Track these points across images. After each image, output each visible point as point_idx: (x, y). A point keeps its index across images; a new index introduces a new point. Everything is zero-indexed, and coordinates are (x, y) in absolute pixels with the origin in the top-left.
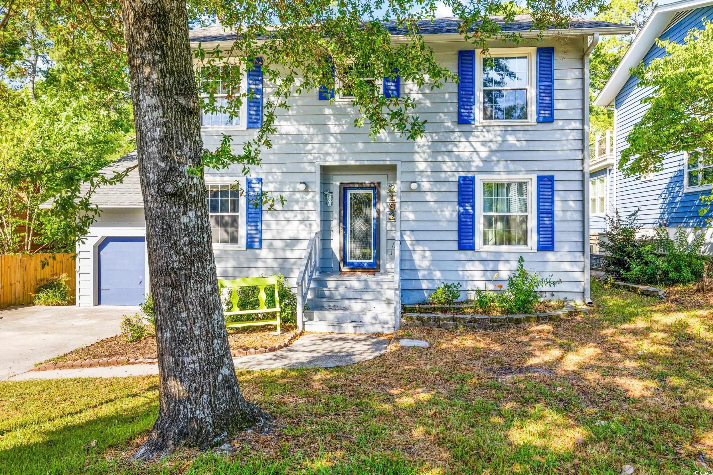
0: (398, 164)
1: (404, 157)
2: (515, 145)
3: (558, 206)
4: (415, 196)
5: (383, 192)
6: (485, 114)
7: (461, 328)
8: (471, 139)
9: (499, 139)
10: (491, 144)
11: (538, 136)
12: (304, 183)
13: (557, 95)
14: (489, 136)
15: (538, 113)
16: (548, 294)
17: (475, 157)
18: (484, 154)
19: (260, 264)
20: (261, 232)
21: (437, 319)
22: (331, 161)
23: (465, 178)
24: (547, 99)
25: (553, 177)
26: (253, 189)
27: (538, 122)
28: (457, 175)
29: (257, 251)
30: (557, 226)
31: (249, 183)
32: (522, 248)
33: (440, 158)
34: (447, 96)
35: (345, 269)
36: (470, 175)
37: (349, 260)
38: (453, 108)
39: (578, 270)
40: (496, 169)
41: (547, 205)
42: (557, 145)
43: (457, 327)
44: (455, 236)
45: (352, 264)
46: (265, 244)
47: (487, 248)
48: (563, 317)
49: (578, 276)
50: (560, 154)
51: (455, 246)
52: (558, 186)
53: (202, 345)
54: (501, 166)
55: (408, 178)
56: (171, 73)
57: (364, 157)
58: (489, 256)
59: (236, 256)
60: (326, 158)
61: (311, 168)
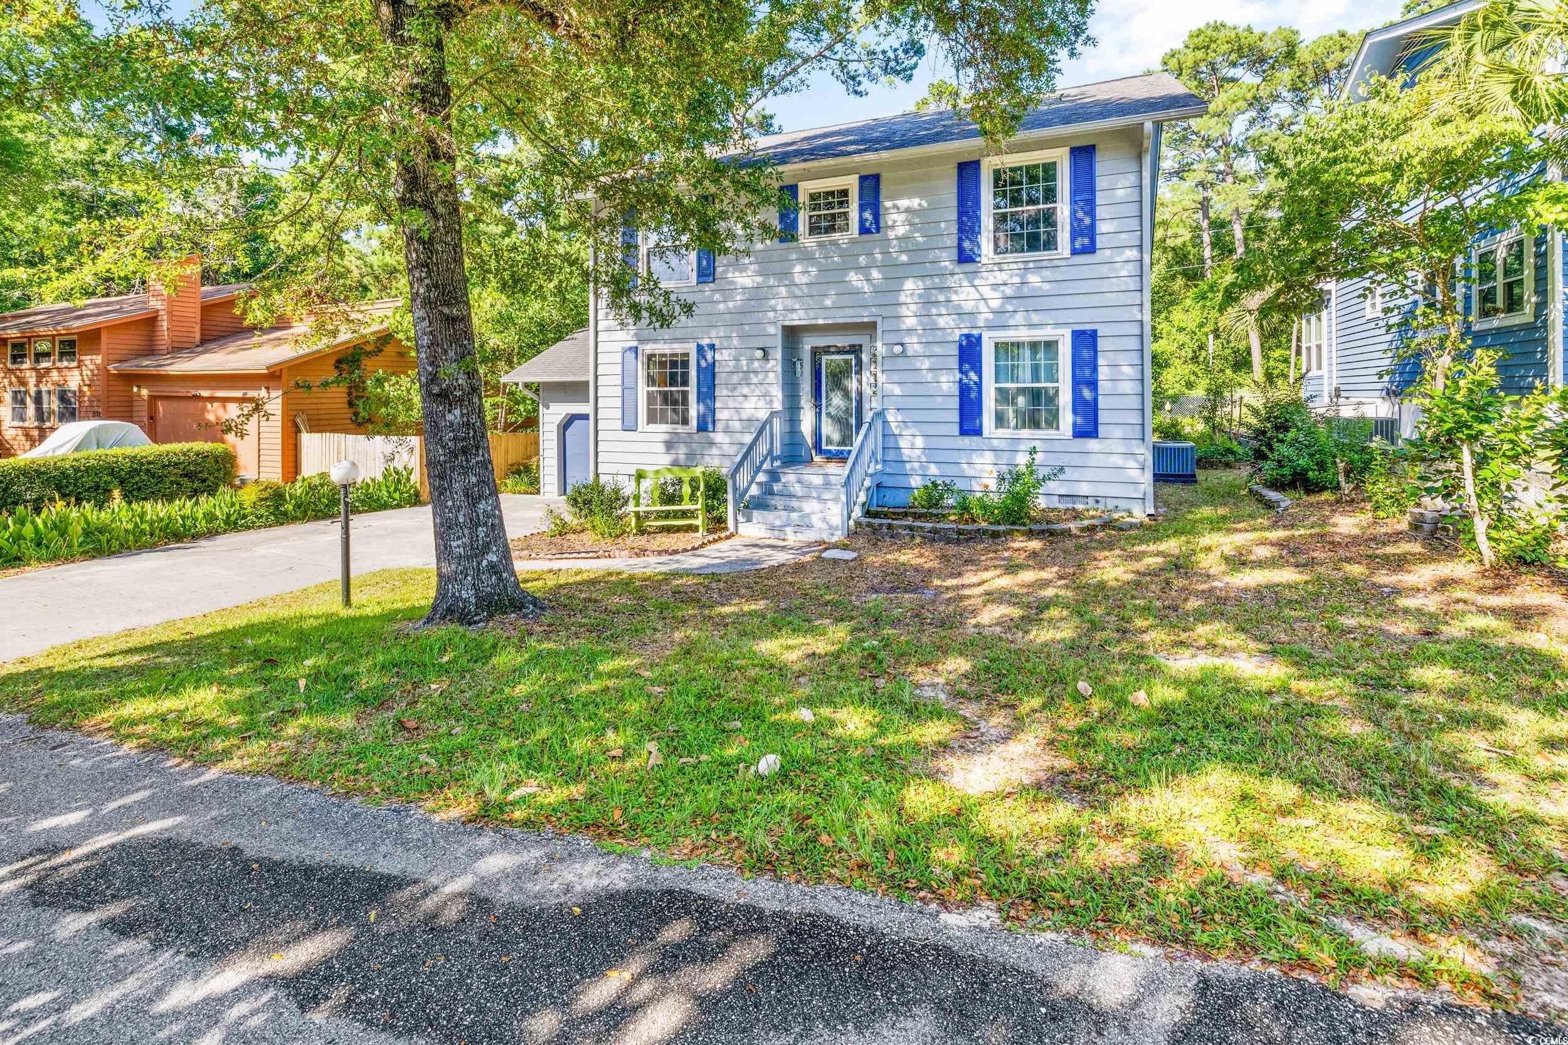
0: (879, 320)
1: (885, 312)
2: (1040, 288)
3: (1103, 373)
4: (901, 363)
5: (865, 357)
6: (996, 246)
7: (918, 540)
8: (976, 282)
9: (1017, 280)
10: (1002, 288)
11: (1074, 273)
12: (763, 349)
13: (1100, 212)
14: (1001, 277)
15: (1073, 240)
16: (1091, 501)
17: (982, 307)
18: (995, 304)
19: (715, 451)
20: (714, 412)
21: (890, 527)
22: (797, 319)
23: (968, 336)
24: (1087, 221)
25: (1095, 331)
26: (705, 358)
27: (1074, 252)
28: (958, 332)
29: (712, 435)
30: (1102, 403)
31: (700, 349)
32: (1051, 433)
33: (934, 311)
34: (943, 225)
35: (817, 459)
36: (975, 332)
37: (824, 447)
38: (952, 241)
39: (1135, 465)
40: (1012, 322)
41: (1087, 372)
42: (1104, 286)
43: (913, 537)
44: (955, 417)
45: (829, 451)
46: (719, 426)
47: (1002, 432)
48: (1074, 531)
49: (1135, 474)
50: (1111, 298)
51: (956, 429)
52: (1102, 344)
53: (466, 531)
54: (1019, 318)
55: (892, 338)
56: (436, 286)
57: (835, 312)
58: (1002, 445)
59: (688, 440)
60: (790, 316)
61: (772, 330)
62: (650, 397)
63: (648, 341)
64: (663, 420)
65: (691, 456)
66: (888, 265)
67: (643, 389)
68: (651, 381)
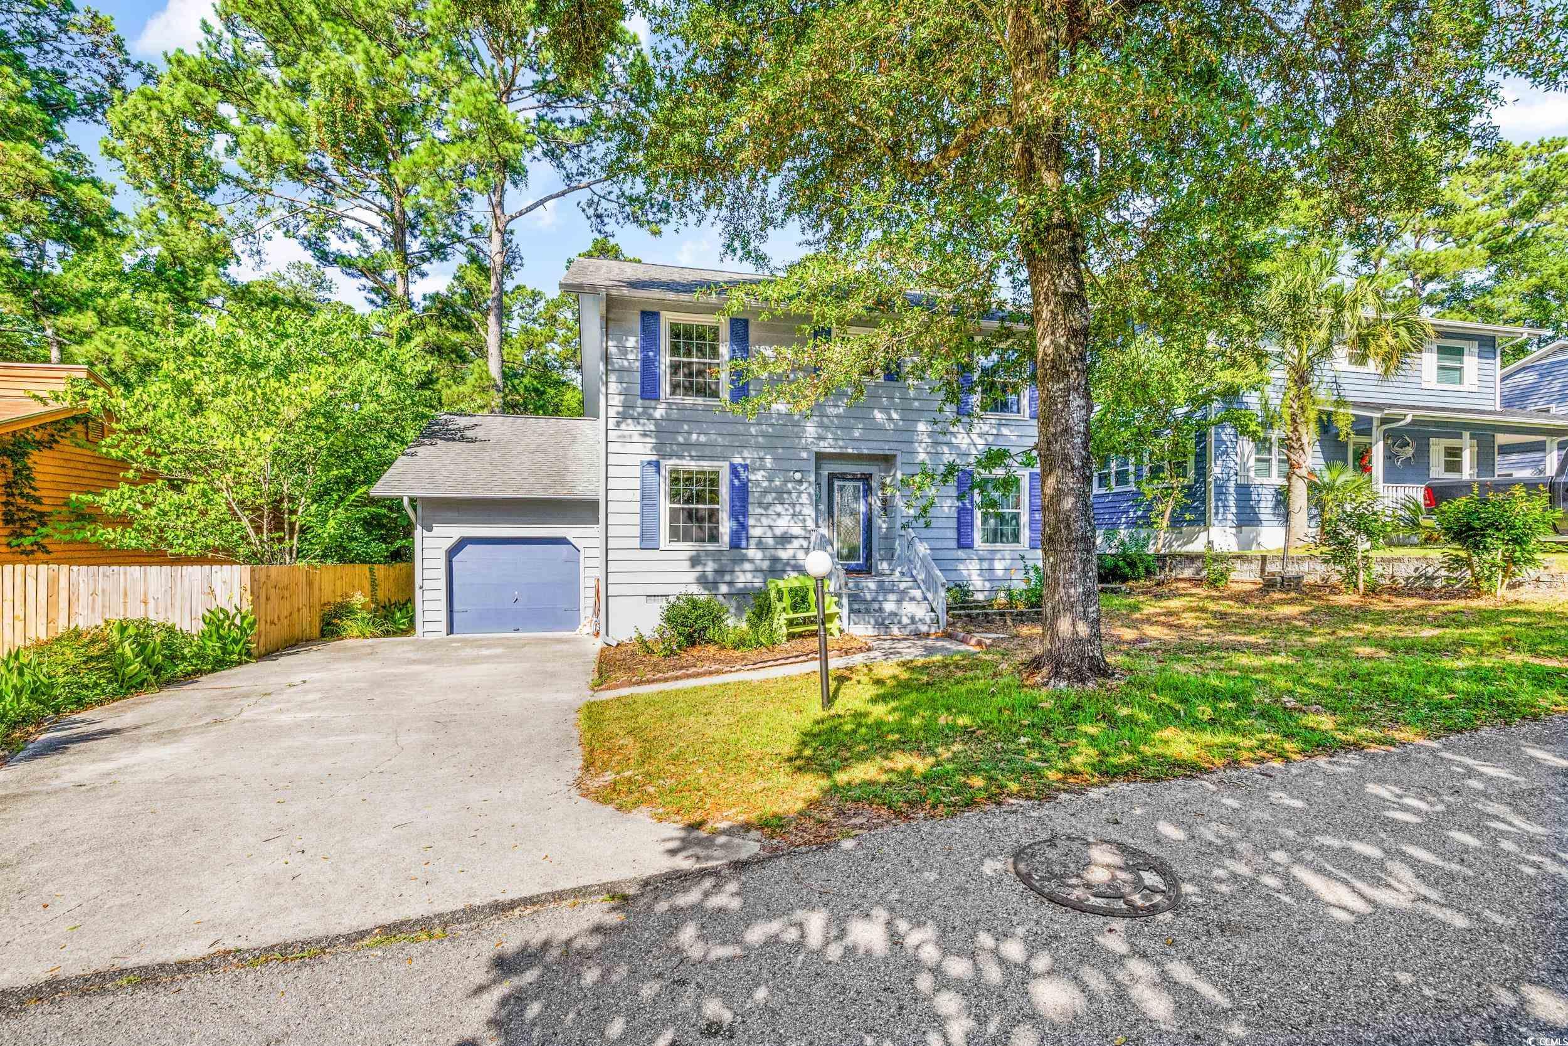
0: (899, 454)
1: (904, 447)
2: (1010, 440)
5: (875, 484)
6: (982, 405)
8: (970, 431)
9: (994, 432)
10: (987, 437)
11: (1030, 431)
12: (799, 471)
14: (986, 429)
15: (1031, 407)
17: (973, 450)
18: (982, 448)
19: (746, 567)
20: (748, 528)
22: (827, 448)
23: (964, 472)
26: (738, 477)
27: (1030, 416)
29: (745, 551)
31: (733, 468)
32: (1014, 546)
36: (967, 468)
44: (953, 534)
46: (753, 542)
51: (953, 544)
55: (908, 469)
57: (862, 444)
58: (987, 555)
59: (717, 556)
60: (822, 444)
61: (804, 455)
62: (673, 512)
63: (671, 456)
64: (687, 537)
65: (720, 572)
66: (904, 410)
67: (665, 507)
68: (674, 496)
